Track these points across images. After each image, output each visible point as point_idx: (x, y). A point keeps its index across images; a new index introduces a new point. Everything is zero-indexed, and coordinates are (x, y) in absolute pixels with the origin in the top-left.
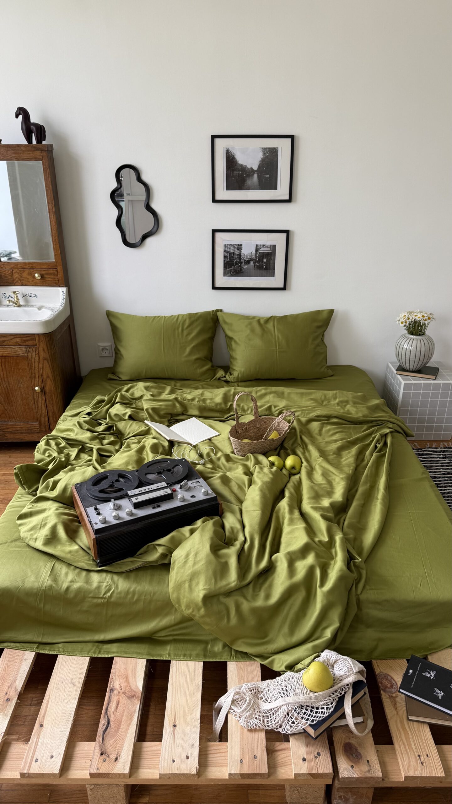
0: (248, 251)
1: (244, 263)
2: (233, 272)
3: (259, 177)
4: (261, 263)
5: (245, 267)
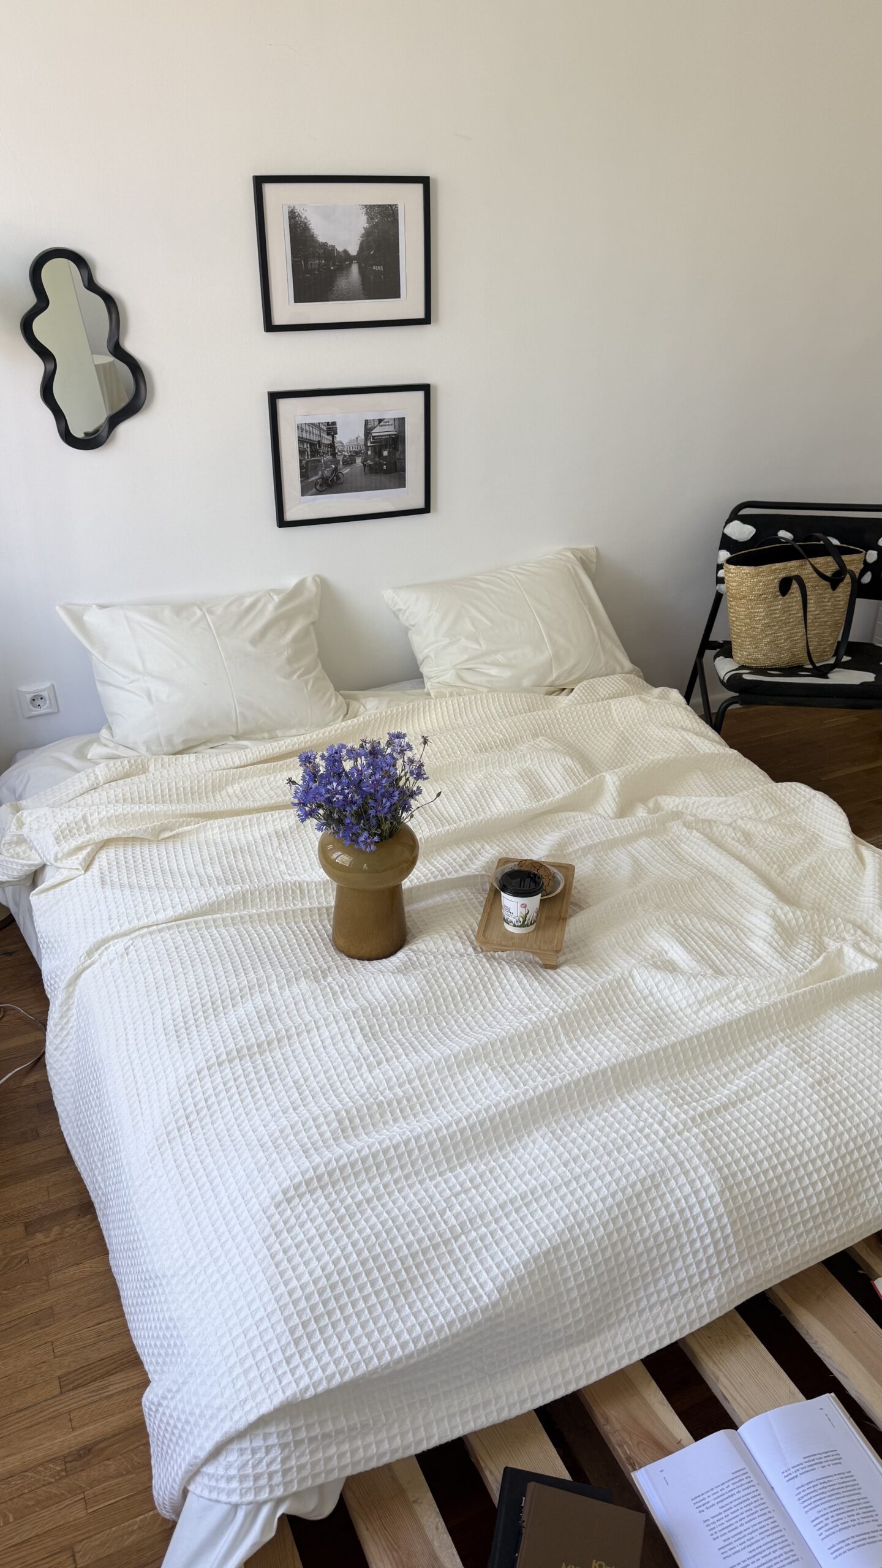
0: (350, 435)
2: (321, 485)
3: (362, 271)
4: (377, 459)
5: (346, 471)
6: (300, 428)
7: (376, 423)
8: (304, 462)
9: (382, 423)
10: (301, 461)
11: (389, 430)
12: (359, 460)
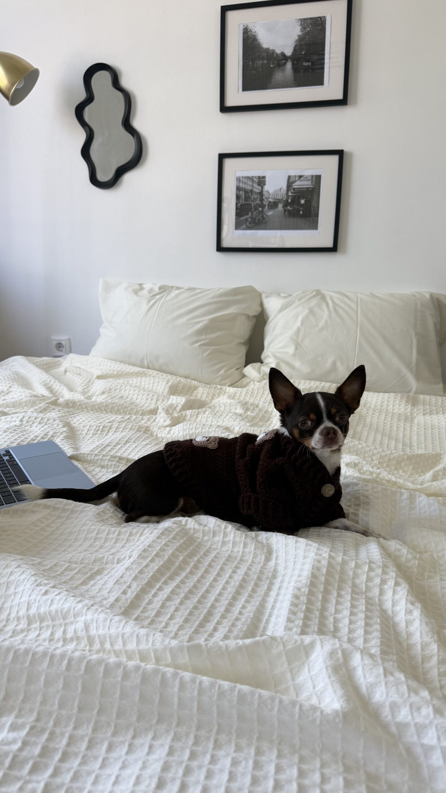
0: (275, 187)
1: (268, 206)
2: (250, 223)
3: (294, 67)
4: (295, 206)
5: (270, 213)
6: (238, 180)
7: (297, 178)
8: (239, 205)
9: (302, 179)
10: (237, 204)
11: (306, 184)
12: (280, 206)
